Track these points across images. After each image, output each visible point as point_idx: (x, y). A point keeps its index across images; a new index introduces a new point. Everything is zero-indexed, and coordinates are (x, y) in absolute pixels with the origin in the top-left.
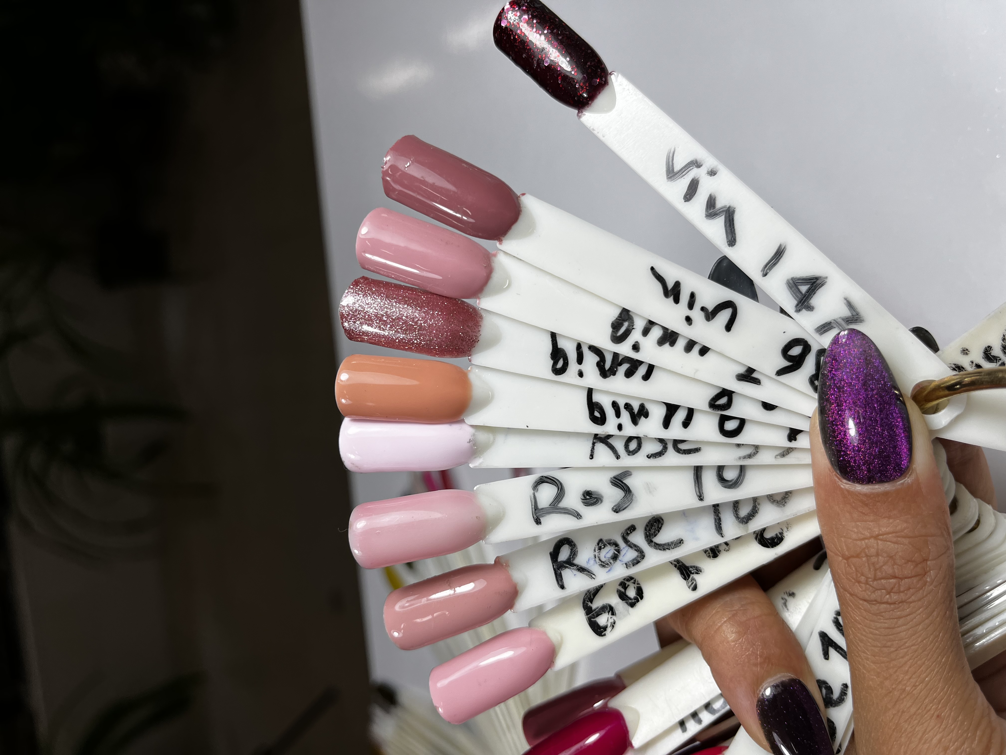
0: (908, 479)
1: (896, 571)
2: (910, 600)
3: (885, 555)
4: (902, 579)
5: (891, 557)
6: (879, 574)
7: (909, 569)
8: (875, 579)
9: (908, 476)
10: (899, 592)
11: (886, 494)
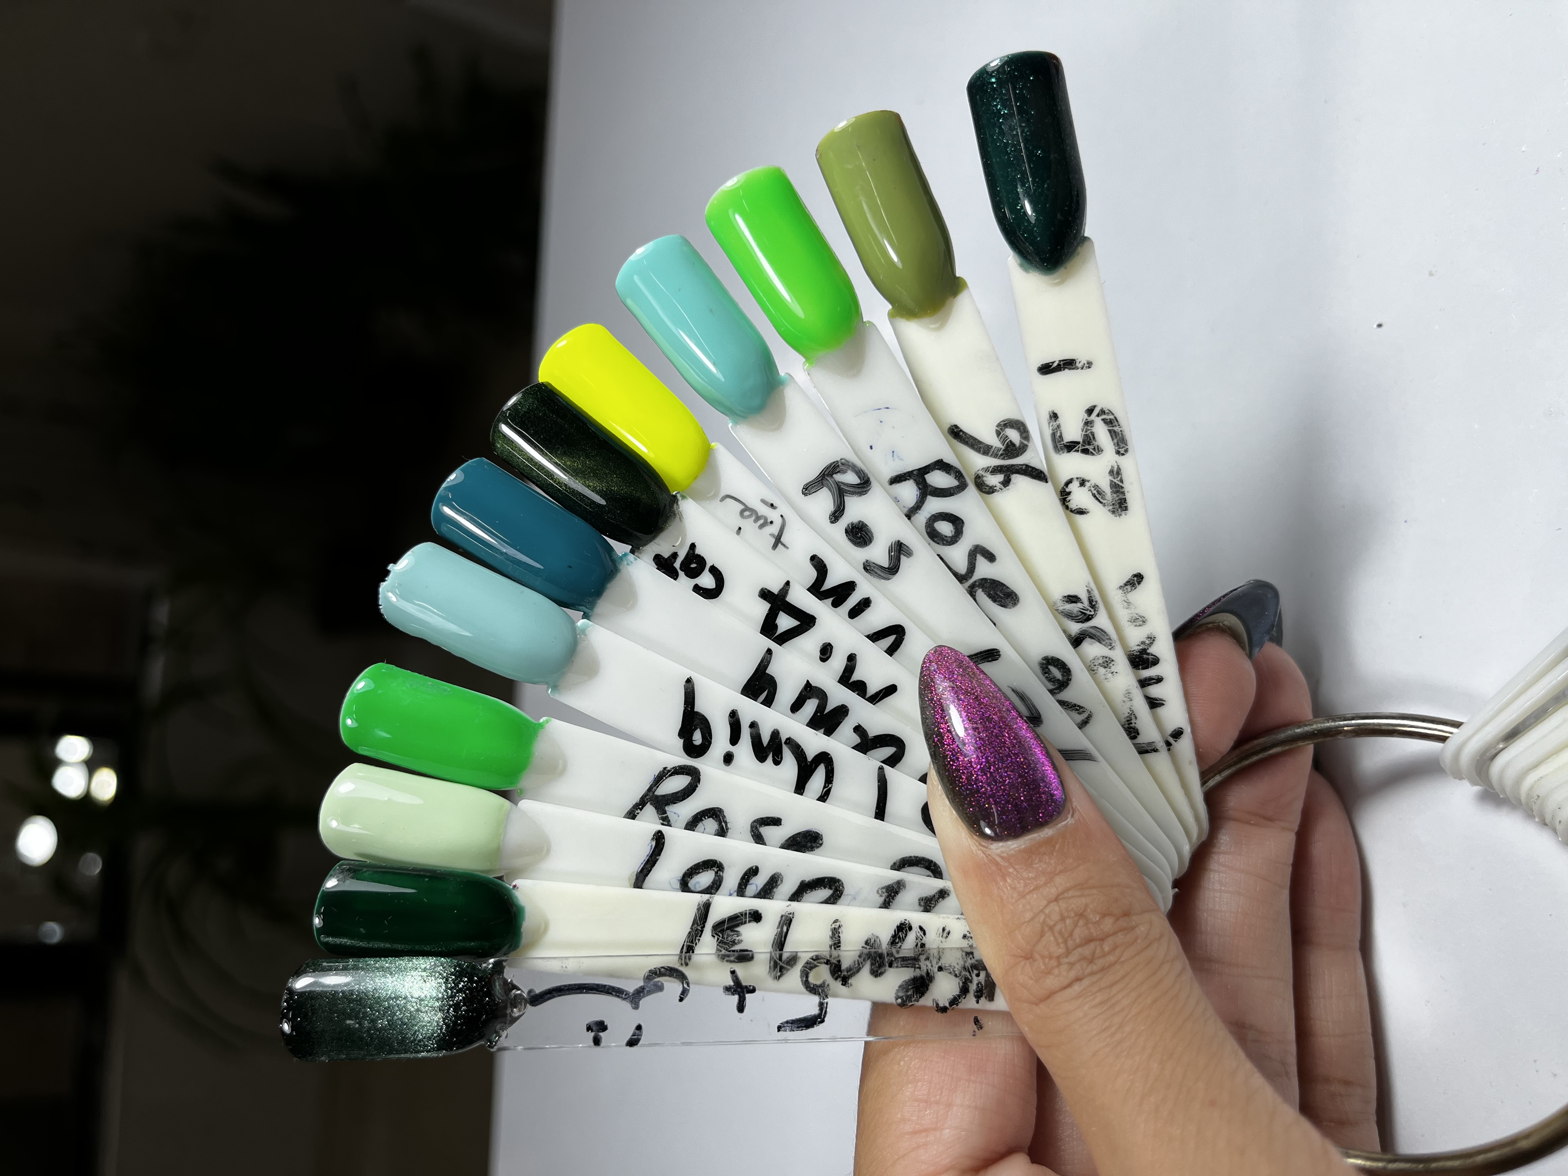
0: (1072, 820)
1: (1093, 931)
2: (1121, 960)
3: (1073, 914)
4: (1102, 940)
5: (1081, 915)
6: (1070, 943)
7: (1108, 924)
8: (1068, 952)
9: (1069, 816)
10: (1104, 955)
11: (1049, 841)
